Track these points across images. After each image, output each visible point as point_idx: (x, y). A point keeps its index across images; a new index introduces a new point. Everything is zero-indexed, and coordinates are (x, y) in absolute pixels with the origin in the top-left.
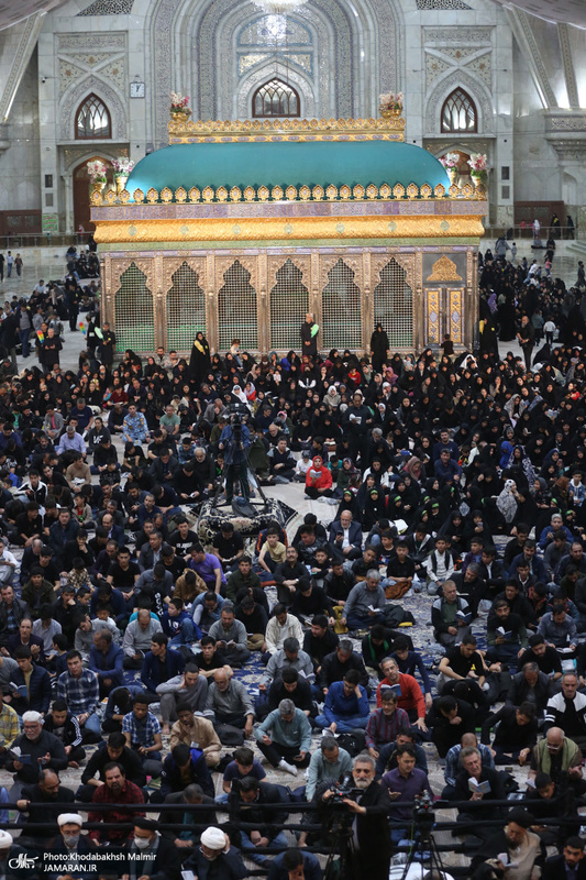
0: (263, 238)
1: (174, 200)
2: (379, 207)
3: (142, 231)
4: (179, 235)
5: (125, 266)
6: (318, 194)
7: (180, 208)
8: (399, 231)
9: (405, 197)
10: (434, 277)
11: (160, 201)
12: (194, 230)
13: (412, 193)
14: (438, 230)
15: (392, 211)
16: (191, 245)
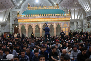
0: (41, 21)
1: (29, 16)
2: (56, 17)
3: (24, 20)
4: (29, 21)
5: (22, 25)
6: (48, 15)
7: (30, 17)
8: (59, 20)
9: (60, 15)
10: (64, 26)
11: (27, 16)
12: (31, 20)
13: (61, 15)
14: (64, 20)
15: (58, 17)
16: (31, 22)
